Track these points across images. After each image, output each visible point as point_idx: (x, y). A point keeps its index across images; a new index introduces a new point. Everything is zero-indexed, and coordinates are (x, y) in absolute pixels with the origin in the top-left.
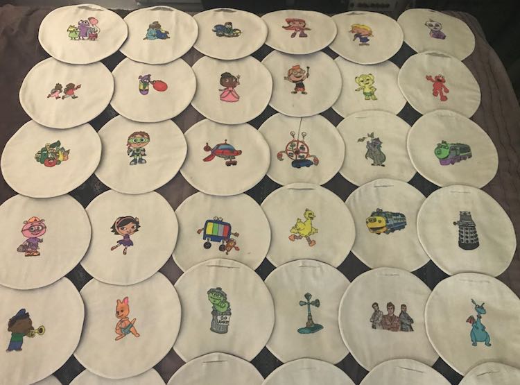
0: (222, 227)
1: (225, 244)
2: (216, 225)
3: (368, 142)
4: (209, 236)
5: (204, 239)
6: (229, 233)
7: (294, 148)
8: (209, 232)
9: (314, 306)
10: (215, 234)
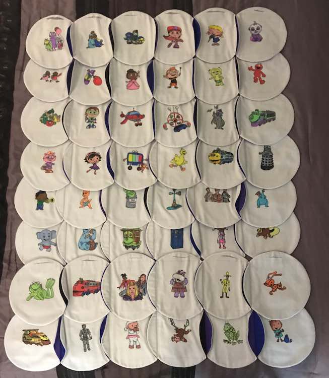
0: (137, 156)
2: (134, 155)
3: (214, 112)
4: (131, 162)
5: (128, 164)
7: (173, 118)
8: (130, 160)
10: (134, 161)
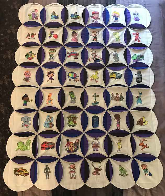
1: (75, 79)
6: (76, 76)
7: (93, 56)
9: (97, 97)
